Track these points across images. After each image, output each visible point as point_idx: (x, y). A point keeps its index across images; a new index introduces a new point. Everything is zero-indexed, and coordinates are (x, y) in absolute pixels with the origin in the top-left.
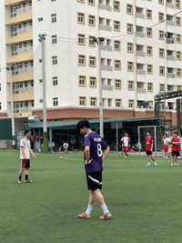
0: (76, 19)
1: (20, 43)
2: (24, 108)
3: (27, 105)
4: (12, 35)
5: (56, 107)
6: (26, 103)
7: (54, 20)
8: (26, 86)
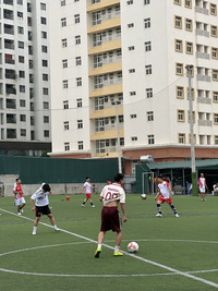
1: (105, 75)
2: (110, 147)
3: (114, 144)
4: (95, 66)
5: (152, 145)
6: (114, 141)
7: (148, 48)
8: (113, 122)
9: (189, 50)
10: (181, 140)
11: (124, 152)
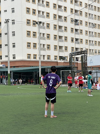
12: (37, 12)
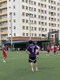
0: (22, 8)
2: (4, 36)
3: (5, 36)
5: (15, 36)
6: (5, 35)
7: (14, 8)
8: (5, 29)
9: (27, 8)
10: (24, 35)
11: (8, 38)
12: (28, 8)
